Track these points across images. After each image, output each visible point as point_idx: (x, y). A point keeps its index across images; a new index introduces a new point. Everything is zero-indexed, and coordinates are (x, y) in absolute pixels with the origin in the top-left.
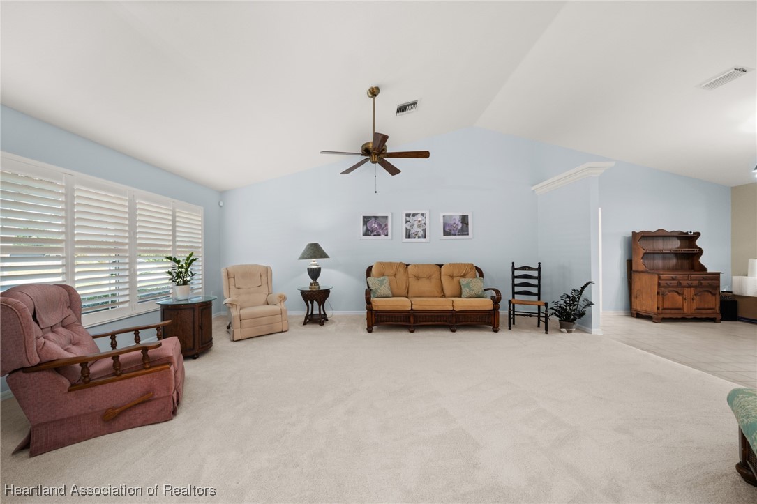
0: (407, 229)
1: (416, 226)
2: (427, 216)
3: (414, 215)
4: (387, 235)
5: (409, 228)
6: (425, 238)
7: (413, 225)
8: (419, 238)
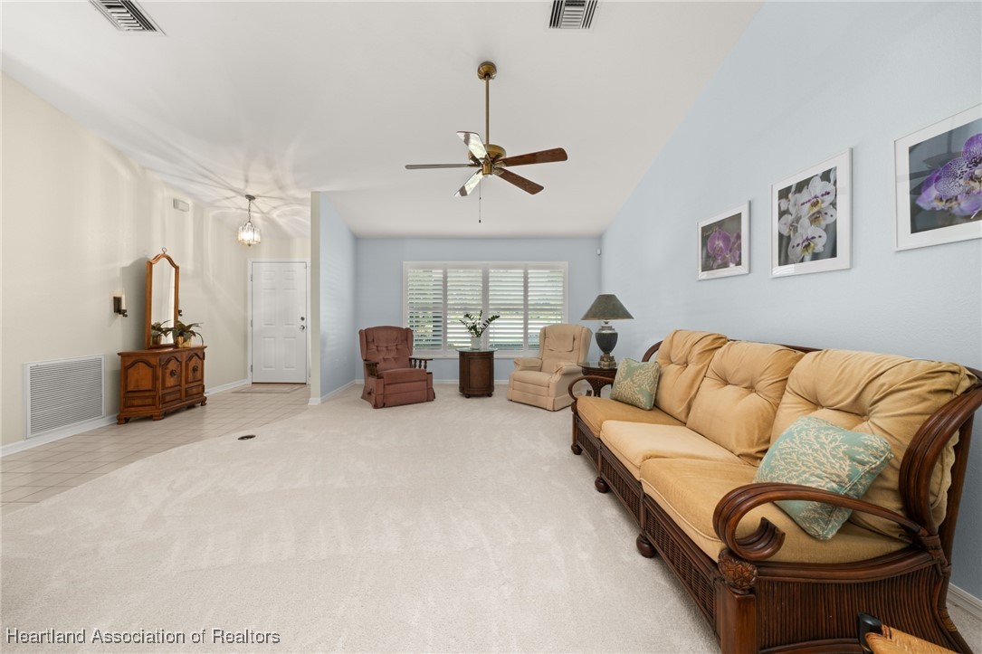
0: (781, 236)
1: (805, 221)
2: (842, 178)
3: (801, 186)
4: (739, 263)
5: (785, 233)
6: (834, 254)
7: (798, 219)
8: (815, 257)
